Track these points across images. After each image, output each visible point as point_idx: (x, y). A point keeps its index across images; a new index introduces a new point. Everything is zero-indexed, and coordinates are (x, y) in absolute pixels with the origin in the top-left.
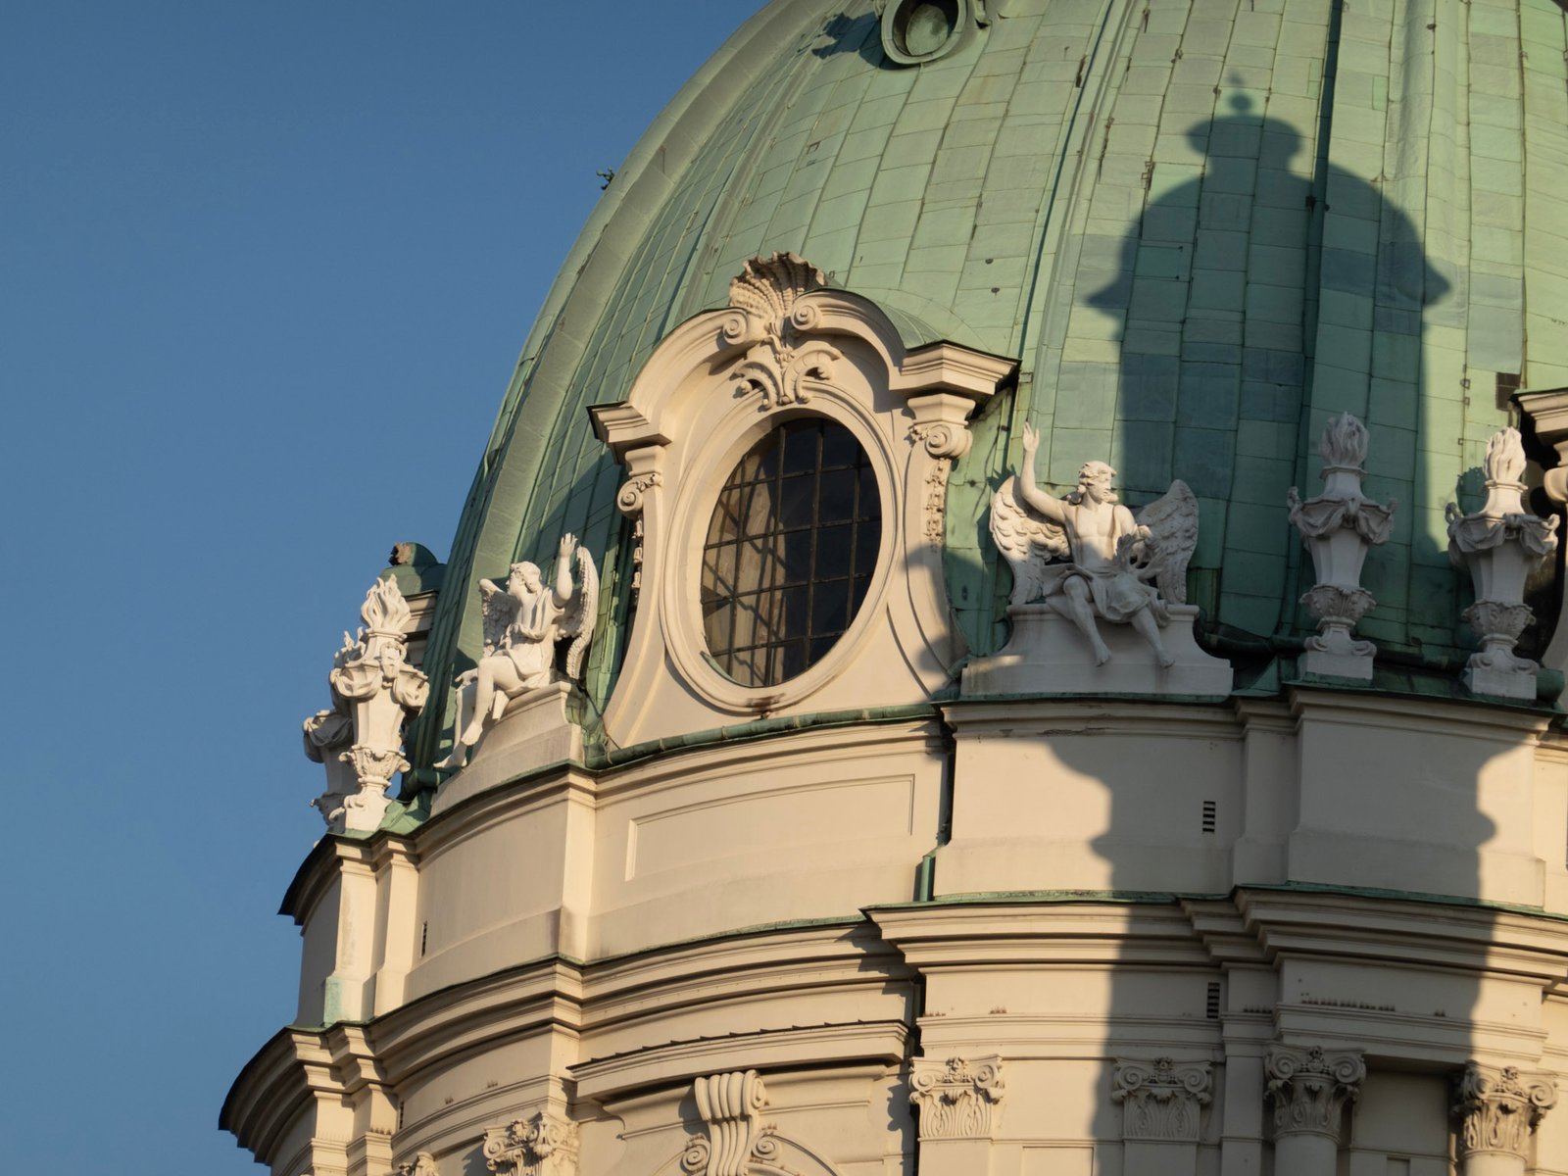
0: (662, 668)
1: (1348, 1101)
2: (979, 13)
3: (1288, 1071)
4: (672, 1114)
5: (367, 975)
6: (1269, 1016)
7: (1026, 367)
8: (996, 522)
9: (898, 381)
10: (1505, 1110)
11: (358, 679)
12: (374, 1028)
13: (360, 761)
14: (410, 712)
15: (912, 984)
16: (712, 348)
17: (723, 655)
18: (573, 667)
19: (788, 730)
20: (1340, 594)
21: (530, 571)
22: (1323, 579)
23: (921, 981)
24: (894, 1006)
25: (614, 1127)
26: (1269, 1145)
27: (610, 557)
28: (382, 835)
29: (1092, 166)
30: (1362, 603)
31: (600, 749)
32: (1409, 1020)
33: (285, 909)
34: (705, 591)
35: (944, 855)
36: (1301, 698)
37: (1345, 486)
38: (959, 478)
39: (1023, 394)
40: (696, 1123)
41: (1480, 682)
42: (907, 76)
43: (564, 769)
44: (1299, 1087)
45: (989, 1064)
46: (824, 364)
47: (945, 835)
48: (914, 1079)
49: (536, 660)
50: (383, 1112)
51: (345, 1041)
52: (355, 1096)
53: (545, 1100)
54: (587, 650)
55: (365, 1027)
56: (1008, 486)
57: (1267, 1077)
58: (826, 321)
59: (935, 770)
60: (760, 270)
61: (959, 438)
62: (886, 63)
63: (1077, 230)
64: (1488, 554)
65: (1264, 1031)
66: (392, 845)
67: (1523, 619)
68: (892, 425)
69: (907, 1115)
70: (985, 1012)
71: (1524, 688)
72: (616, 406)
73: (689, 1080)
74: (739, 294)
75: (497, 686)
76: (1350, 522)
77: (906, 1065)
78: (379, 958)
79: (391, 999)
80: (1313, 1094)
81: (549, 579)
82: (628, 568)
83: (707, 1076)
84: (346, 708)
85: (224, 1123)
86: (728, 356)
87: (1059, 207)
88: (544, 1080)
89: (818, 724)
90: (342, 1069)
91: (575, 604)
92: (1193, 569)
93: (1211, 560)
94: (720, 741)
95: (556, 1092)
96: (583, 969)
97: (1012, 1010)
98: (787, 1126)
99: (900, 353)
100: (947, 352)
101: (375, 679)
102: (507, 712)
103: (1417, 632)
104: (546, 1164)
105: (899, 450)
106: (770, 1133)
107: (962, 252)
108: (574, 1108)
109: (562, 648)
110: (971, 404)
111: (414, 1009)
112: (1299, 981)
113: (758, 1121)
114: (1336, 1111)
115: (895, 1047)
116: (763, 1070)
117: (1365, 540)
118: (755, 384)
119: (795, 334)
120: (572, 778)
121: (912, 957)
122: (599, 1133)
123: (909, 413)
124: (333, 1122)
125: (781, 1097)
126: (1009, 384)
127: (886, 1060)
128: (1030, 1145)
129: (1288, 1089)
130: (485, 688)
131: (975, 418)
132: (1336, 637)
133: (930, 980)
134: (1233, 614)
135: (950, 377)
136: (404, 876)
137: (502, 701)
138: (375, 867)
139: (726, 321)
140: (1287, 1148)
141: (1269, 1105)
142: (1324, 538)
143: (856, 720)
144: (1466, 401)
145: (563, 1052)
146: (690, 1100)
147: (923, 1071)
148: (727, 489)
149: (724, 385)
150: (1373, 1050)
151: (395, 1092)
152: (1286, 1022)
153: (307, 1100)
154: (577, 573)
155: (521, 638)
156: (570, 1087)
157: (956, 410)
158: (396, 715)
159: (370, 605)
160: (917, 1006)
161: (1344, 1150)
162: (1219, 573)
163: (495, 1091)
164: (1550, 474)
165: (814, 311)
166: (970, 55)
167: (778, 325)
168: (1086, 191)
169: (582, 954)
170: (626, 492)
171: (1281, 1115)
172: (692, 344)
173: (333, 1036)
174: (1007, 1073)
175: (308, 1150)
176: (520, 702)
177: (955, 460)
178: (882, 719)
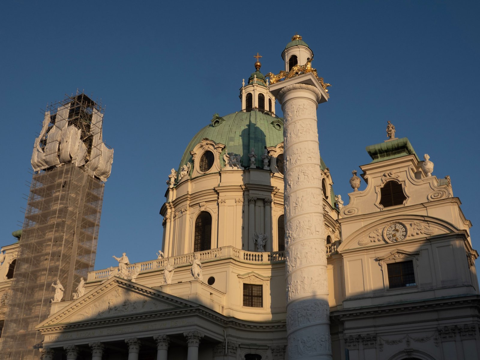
0: (196, 171)
1: (255, 201)
2: (221, 122)
3: (250, 199)
4: (198, 206)
5: (172, 199)
6: (248, 195)
7: (226, 146)
8: (224, 157)
9: (215, 147)
10: (268, 202)
11: (171, 176)
12: (173, 202)
13: (171, 183)
14: (175, 179)
15: (218, 194)
16: (200, 146)
17: (202, 170)
18: (189, 173)
19: (207, 175)
20: (253, 161)
21: (185, 166)
22: (251, 160)
23: (219, 193)
24: (217, 196)
25: (193, 208)
26: (249, 205)
27: (192, 164)
28: (173, 188)
29: (231, 132)
30: (255, 162)
31: (191, 178)
32: (260, 195)
33: (165, 196)
34: (200, 166)
35: (220, 183)
36: (250, 169)
37: (253, 153)
38: (221, 155)
39: (226, 148)
40: (200, 207)
41: (265, 168)
42: (215, 127)
43: (188, 180)
44: (251, 200)
45: (225, 200)
46: (209, 146)
47: (221, 182)
48: (218, 201)
49: (186, 172)
50: (173, 209)
51: (170, 204)
52: (171, 208)
53: (187, 206)
54: (190, 171)
55: (172, 202)
56: (225, 155)
57: (248, 199)
58: (209, 143)
59: (220, 177)
60: (204, 139)
61: (221, 151)
62: (213, 127)
63: (230, 136)
64: (265, 158)
65: (248, 196)
66: (174, 188)
67: (268, 164)
68: (215, 151)
69: (218, 204)
70: (224, 195)
71: (268, 169)
72: (192, 151)
73: (199, 203)
74: (202, 141)
75: (183, 174)
76: (254, 156)
77: (218, 200)
78: (173, 197)
79: (174, 200)
80: (252, 201)
81: (187, 166)
82: (193, 164)
83: (201, 203)
84: (170, 178)
85: (160, 214)
86: (202, 146)
87: (228, 135)
88: (187, 204)
89: (210, 174)
90: (170, 206)
91: (189, 168)
92: (240, 161)
93: (242, 160)
94: (201, 176)
95: (188, 205)
96: (190, 195)
97: (227, 195)
98: (207, 206)
99: (216, 144)
100: (219, 144)
101: (172, 176)
102: (183, 177)
103: (259, 166)
104: (187, 211)
105: (216, 152)
106: (206, 207)
107: (220, 138)
108: (190, 206)
109: (188, 172)
110: (222, 149)
111: (176, 200)
112: (251, 192)
113: (205, 206)
114: (254, 202)
115: (216, 199)
116: (206, 202)
117: (255, 157)
118: (204, 149)
119: (207, 144)
120: (189, 180)
121: (218, 191)
122: (192, 209)
123: (217, 149)
124: (169, 211)
125: (207, 204)
126: (225, 147)
127: (216, 200)
128: (228, 206)
129: (250, 200)
130: (181, 174)
131: (222, 150)
132: (253, 165)
133: (220, 193)
134: (244, 164)
135: (220, 146)
136: (175, 191)
137: (183, 176)
138: (172, 190)
139: (201, 144)
140: (250, 205)
141: (249, 202)
142: (251, 157)
143: (213, 173)
144: (262, 148)
145: (188, 202)
146: (199, 205)
147: (219, 201)
148: (201, 157)
149: (201, 149)
150: (257, 197)
151: (174, 207)
152: (250, 195)
153: (167, 209)
154: (189, 165)
155: (185, 171)
156: (189, 205)
157: (220, 149)
158: (174, 179)
159: (172, 170)
160: (219, 195)
161: (255, 206)
162: (243, 161)
163: (183, 206)
164: (269, 154)
165: (208, 142)
166: (220, 126)
167: (206, 144)
168: (230, 133)
169: (190, 194)
170: (193, 158)
171: (250, 203)
172: (199, 145)
173: (169, 203)
174: (226, 200)
175: (167, 213)
176: (184, 176)
177: (220, 153)
178: (215, 173)
